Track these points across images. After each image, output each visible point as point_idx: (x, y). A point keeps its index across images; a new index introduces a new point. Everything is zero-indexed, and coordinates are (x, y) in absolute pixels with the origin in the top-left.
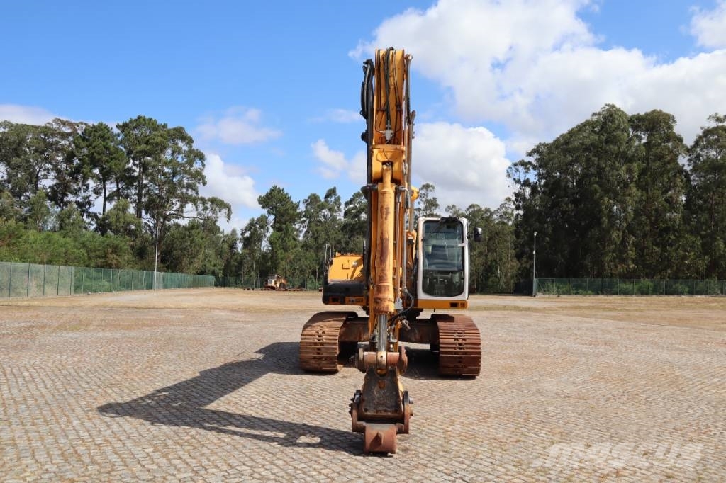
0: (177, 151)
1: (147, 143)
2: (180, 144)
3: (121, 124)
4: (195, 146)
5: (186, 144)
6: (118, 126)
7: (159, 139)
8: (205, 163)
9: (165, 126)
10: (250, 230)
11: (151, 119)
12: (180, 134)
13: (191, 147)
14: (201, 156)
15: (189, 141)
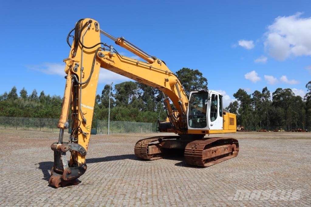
0: (196, 79)
1: (185, 77)
2: (197, 76)
3: (177, 72)
4: (203, 76)
5: (200, 76)
6: (176, 73)
7: (189, 76)
8: (207, 82)
9: (192, 70)
10: (230, 107)
11: (187, 68)
12: (197, 72)
13: (202, 77)
14: (205, 80)
15: (201, 74)
